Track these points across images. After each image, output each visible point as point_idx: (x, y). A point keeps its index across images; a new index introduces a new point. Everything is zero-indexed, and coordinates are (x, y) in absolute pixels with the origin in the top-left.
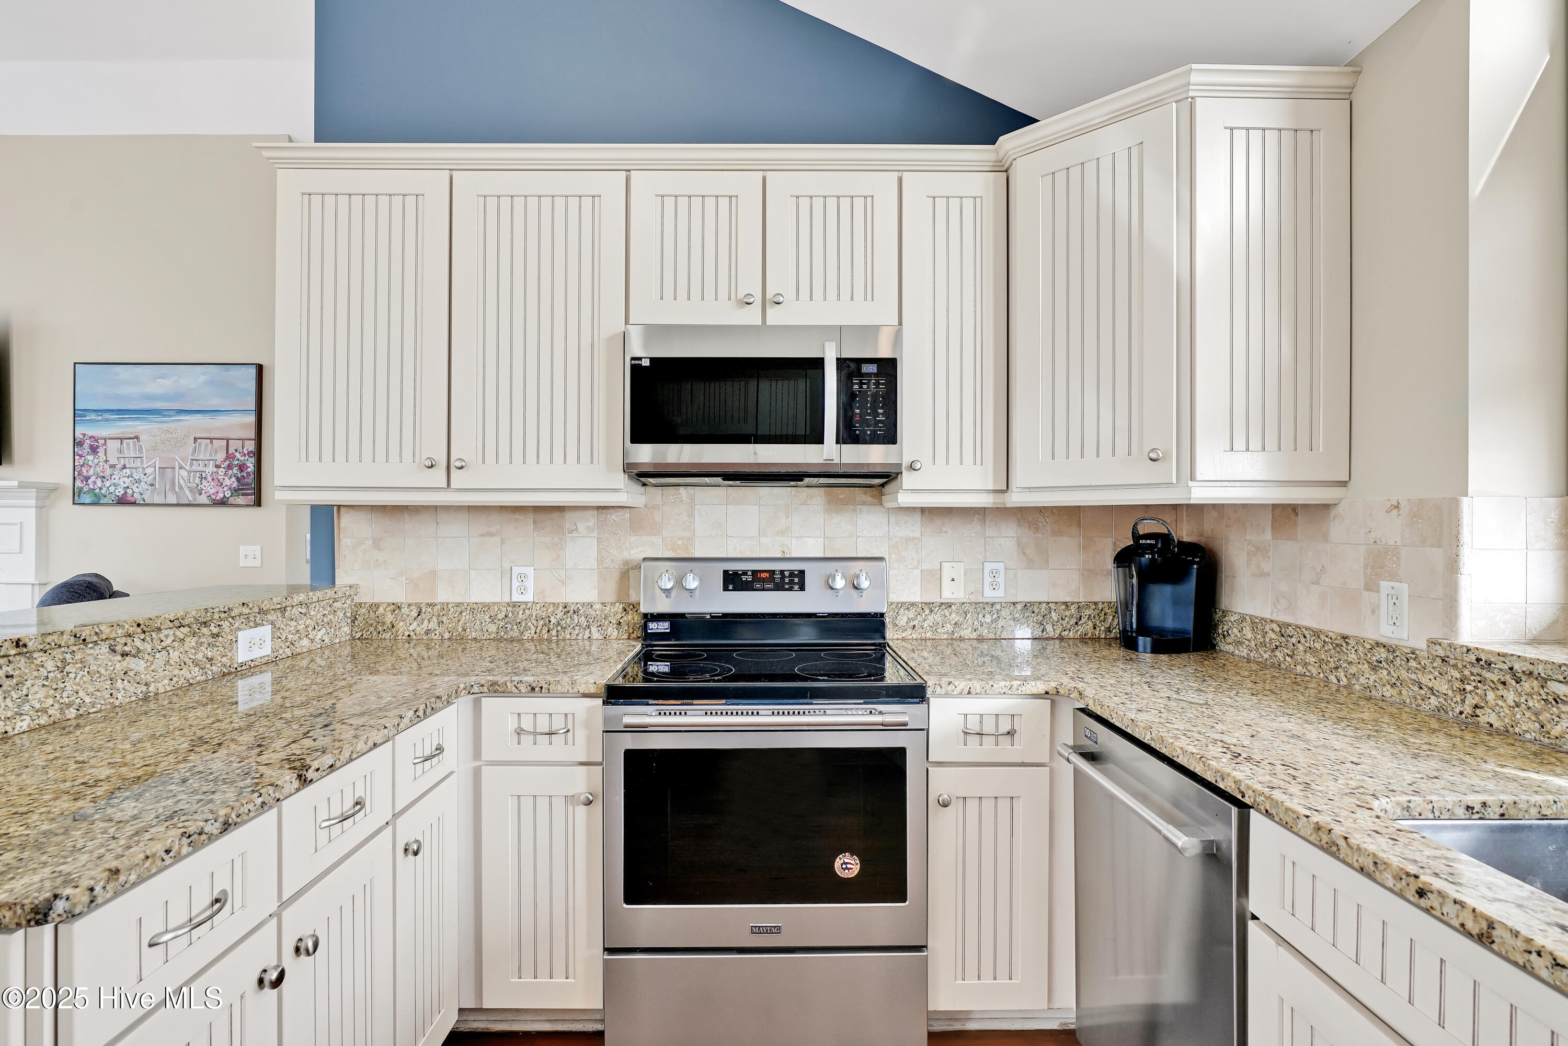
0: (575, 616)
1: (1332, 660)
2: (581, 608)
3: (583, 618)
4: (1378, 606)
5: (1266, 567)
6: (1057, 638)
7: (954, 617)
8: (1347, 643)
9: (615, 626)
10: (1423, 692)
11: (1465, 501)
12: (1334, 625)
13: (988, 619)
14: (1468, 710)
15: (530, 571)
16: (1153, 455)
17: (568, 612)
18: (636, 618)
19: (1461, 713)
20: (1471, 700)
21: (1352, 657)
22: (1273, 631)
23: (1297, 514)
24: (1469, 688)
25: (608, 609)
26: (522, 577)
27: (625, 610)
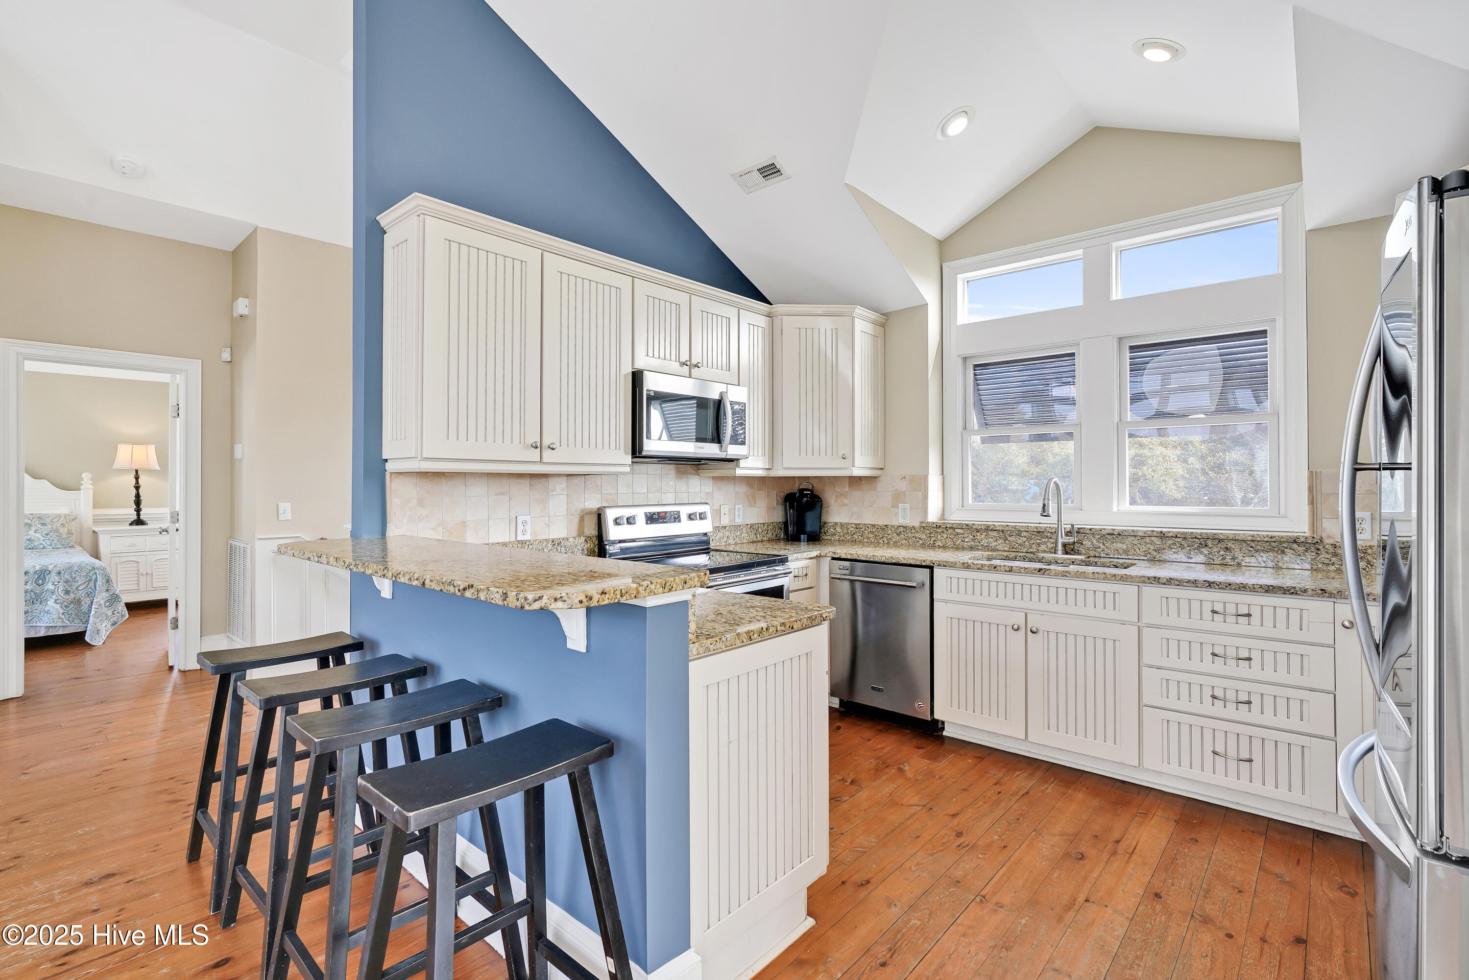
0: (559, 547)
1: (881, 535)
2: (562, 541)
3: (563, 548)
4: (898, 513)
5: (846, 501)
6: (761, 541)
7: (727, 534)
8: (887, 528)
9: (581, 551)
10: (917, 540)
11: (929, 476)
12: (881, 522)
13: (738, 534)
14: (932, 542)
15: (528, 518)
16: (844, 457)
17: (554, 545)
18: (592, 546)
19: (930, 544)
20: (933, 539)
21: (890, 532)
22: (852, 527)
23: (861, 480)
24: (932, 535)
25: (577, 541)
26: (525, 523)
27: (586, 541)
